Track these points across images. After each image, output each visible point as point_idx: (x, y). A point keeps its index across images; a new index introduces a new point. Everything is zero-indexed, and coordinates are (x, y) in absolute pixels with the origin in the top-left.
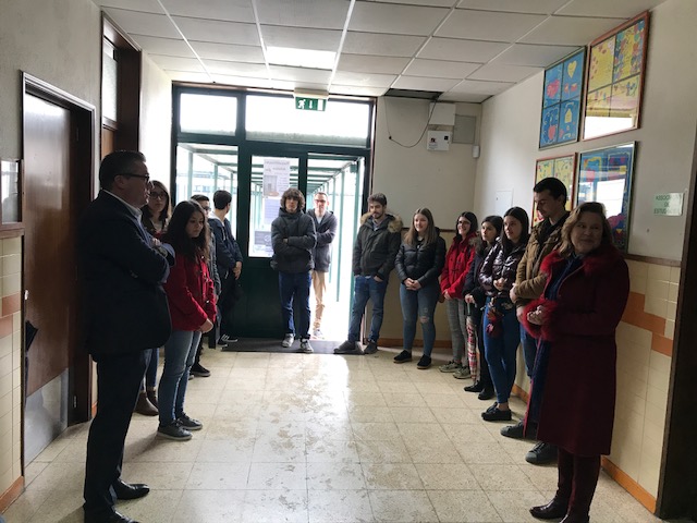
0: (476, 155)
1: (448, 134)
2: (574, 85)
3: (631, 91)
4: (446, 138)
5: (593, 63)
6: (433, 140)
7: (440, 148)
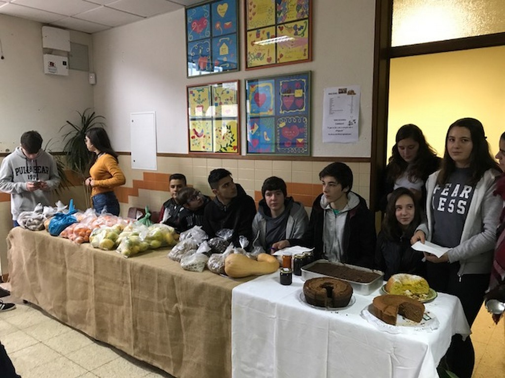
0: (92, 81)
1: (66, 60)
2: (228, 24)
3: (300, 32)
4: (64, 63)
5: (249, 7)
6: (52, 64)
7: (59, 72)
